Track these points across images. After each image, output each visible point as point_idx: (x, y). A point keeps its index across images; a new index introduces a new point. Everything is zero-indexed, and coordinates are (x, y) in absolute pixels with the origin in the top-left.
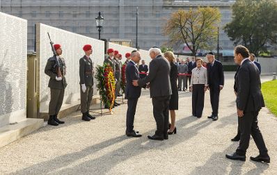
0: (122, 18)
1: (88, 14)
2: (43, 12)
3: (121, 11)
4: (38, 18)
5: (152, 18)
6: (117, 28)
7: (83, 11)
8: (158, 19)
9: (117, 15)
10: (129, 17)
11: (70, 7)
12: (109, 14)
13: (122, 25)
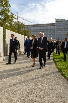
0: (56, 32)
1: (47, 31)
2: (36, 31)
3: (56, 30)
4: (35, 32)
5: (64, 31)
6: (54, 35)
7: (46, 30)
8: (65, 32)
9: (54, 31)
10: (57, 32)
11: (42, 29)
12: (52, 31)
13: (56, 34)
